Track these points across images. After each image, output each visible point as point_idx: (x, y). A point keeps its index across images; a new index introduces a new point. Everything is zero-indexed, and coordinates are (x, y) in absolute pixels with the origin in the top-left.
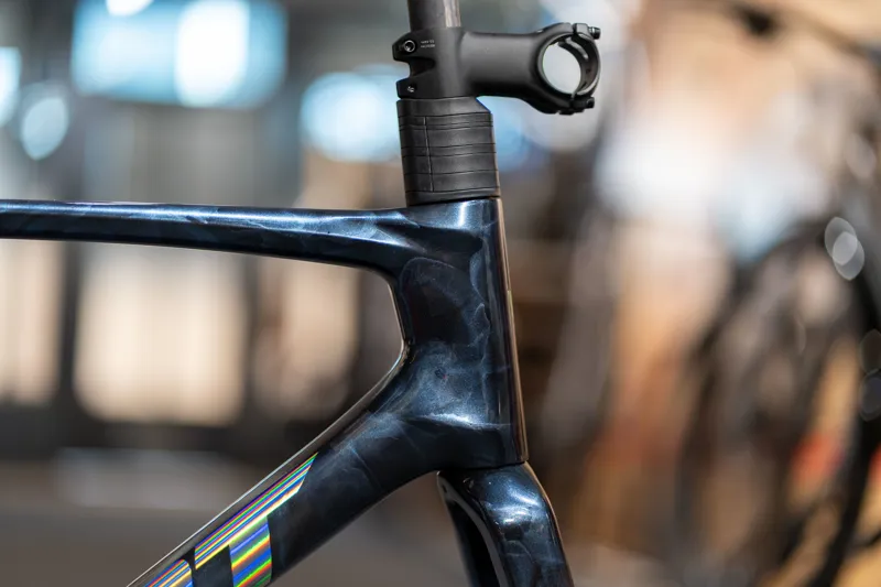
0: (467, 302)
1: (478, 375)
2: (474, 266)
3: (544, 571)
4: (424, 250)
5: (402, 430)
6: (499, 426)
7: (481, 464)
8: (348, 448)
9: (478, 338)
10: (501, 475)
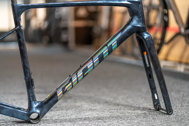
0: (139, 10)
1: (141, 20)
2: (140, 6)
3: (151, 44)
4: (133, 4)
5: (132, 28)
6: (143, 26)
7: (142, 31)
8: (126, 30)
9: (141, 15)
10: (144, 33)
